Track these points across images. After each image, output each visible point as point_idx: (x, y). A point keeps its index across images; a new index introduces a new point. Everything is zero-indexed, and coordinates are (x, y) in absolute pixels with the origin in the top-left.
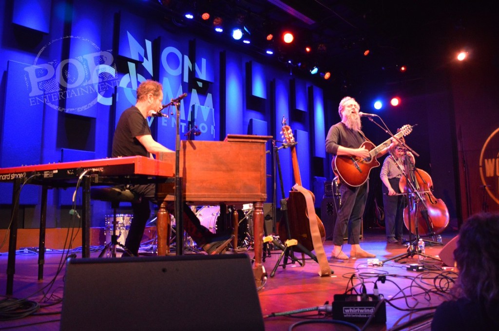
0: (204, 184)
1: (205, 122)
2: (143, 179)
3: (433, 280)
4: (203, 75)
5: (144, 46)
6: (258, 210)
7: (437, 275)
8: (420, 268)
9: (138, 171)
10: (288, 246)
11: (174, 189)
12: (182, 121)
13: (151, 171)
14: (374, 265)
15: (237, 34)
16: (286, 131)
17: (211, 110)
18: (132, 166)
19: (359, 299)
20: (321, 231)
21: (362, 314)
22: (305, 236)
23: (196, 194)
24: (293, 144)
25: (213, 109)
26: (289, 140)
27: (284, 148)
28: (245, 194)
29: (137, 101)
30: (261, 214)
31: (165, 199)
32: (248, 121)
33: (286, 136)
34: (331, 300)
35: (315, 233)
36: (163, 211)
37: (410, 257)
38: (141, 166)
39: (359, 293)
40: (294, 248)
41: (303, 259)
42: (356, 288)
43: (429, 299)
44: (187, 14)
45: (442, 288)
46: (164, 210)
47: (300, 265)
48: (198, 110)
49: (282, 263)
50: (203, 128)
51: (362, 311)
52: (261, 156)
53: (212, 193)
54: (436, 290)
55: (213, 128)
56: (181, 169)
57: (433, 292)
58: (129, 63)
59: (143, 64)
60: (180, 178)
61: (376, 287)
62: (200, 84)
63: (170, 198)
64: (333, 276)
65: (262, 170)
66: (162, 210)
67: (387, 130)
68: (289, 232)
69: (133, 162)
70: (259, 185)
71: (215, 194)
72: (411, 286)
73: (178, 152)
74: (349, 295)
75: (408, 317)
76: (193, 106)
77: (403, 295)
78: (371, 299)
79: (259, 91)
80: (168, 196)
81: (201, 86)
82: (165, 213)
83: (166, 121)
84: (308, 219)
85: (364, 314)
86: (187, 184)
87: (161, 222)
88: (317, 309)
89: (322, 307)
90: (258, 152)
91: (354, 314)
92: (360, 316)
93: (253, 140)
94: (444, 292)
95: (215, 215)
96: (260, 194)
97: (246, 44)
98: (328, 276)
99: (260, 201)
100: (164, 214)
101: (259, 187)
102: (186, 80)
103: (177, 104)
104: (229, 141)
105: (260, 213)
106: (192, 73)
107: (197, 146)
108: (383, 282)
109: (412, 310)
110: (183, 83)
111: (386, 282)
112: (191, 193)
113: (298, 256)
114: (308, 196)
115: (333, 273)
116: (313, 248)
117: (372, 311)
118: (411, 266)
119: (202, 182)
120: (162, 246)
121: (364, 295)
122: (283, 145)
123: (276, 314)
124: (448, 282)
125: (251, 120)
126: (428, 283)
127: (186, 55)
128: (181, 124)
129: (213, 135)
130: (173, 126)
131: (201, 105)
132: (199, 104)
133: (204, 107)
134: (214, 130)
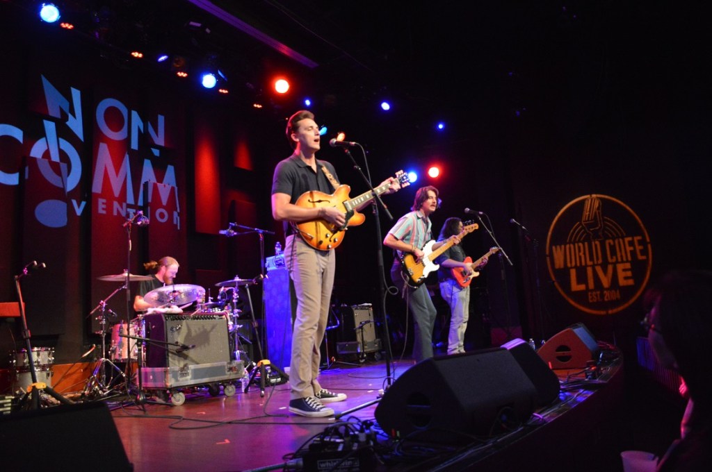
1: (164, 207)
4: (160, 140)
5: (69, 98)
12: (129, 206)
15: (209, 81)
17: (173, 189)
21: (342, 469)
25: (176, 188)
32: (229, 203)
44: (135, 52)
48: (153, 190)
50: (162, 215)
55: (175, 214)
58: (45, 122)
59: (67, 123)
62: (156, 152)
76: (146, 184)
78: (355, 447)
79: (243, 161)
81: (158, 155)
83: (104, 206)
85: (346, 469)
88: (284, 467)
89: (291, 463)
91: (332, 470)
97: (222, 93)
102: (134, 145)
106: (144, 138)
110: (130, 151)
125: (233, 202)
127: (134, 110)
128: (129, 210)
129: (177, 225)
130: (115, 213)
131: (158, 181)
132: (156, 182)
133: (163, 184)
134: (178, 218)
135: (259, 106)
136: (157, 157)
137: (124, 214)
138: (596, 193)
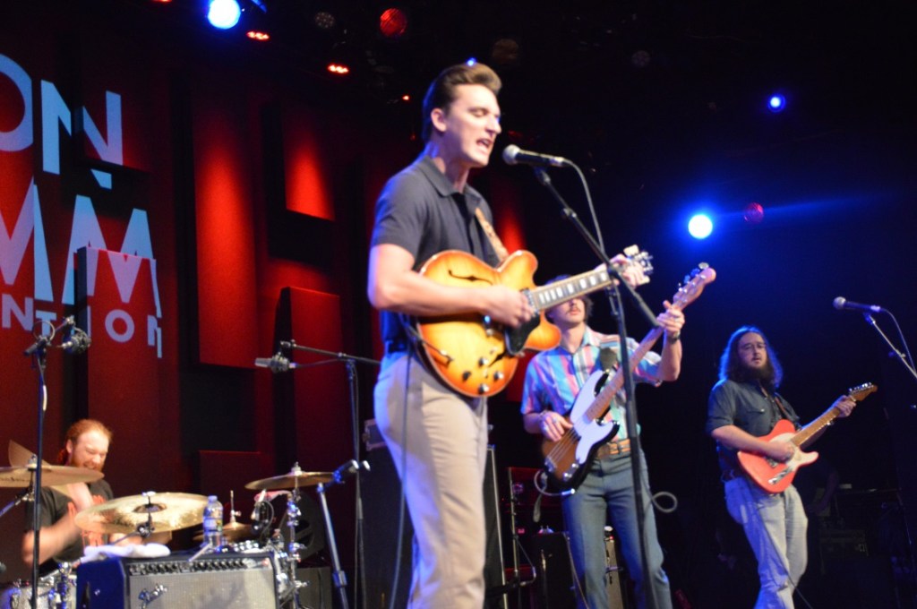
1: (124, 307)
4: (112, 150)
12: (40, 305)
15: (223, 13)
17: (145, 263)
25: (153, 263)
32: (277, 295)
48: (99, 266)
50: (120, 326)
55: (152, 323)
62: (104, 180)
76: (81, 255)
79: (308, 197)
81: (109, 186)
97: (256, 41)
102: (51, 162)
106: (75, 147)
110: (44, 180)
125: (286, 293)
127: (49, 79)
128: (39, 314)
129: (155, 348)
130: (7, 324)
131: (109, 248)
132: (103, 247)
133: (121, 254)
134: (159, 331)
135: (341, 70)
136: (105, 190)
137: (27, 324)
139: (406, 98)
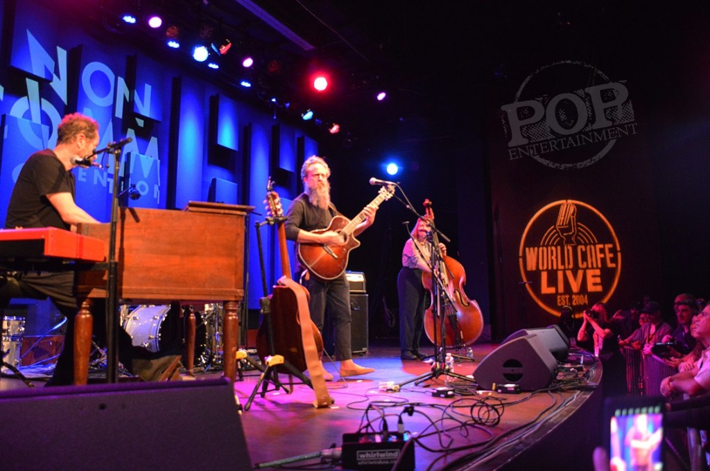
0: (152, 274)
1: (145, 180)
2: (57, 264)
3: (470, 408)
4: (145, 108)
5: (55, 57)
6: (231, 313)
7: (475, 402)
8: (450, 393)
9: (50, 251)
10: (270, 365)
11: (105, 281)
12: (110, 176)
13: (70, 252)
14: (387, 390)
15: (201, 54)
16: (271, 199)
17: (155, 162)
18: (40, 243)
19: (378, 439)
20: (318, 343)
21: (383, 460)
22: (294, 350)
23: (138, 287)
24: (281, 219)
25: (159, 161)
26: (276, 213)
27: (268, 224)
28: (213, 289)
29: (58, 144)
30: (234, 320)
31: (90, 296)
32: (210, 182)
33: (271, 207)
34: (340, 442)
35: (310, 346)
36: (85, 314)
37: (434, 378)
38: (56, 244)
39: (377, 430)
40: (278, 368)
41: (291, 384)
42: (372, 424)
43: (466, 435)
44: (128, 15)
45: (480, 419)
46: (88, 312)
47: (285, 392)
48: (136, 161)
49: (260, 390)
50: (143, 188)
51: (382, 455)
52: (238, 235)
53: (164, 288)
54: (473, 422)
55: (156, 188)
56: (117, 251)
57: (470, 425)
58: (28, 81)
59: (51, 84)
60: (116, 264)
61: (400, 422)
62: (141, 123)
63: (97, 293)
64: (333, 408)
65: (237, 255)
66: (84, 311)
67: (408, 204)
68: (272, 345)
69: (43, 237)
70: (234, 276)
71: (168, 288)
72: (442, 419)
73: (114, 224)
74: (363, 435)
75: (442, 460)
76: (128, 155)
77: (435, 431)
78: (393, 439)
79: (227, 138)
80: (95, 290)
81: (142, 126)
82: (88, 316)
83: (85, 174)
84: (300, 327)
85: (386, 460)
86: (125, 274)
87: (82, 331)
88: (319, 456)
89: (327, 452)
90: (231, 228)
91: (372, 461)
92: (380, 463)
93: (227, 211)
94: (483, 424)
95: (158, 318)
96: (234, 289)
97: (212, 68)
98: (326, 407)
99: (233, 299)
100: (86, 318)
101: (233, 279)
102: (119, 113)
103: (116, 152)
104: (190, 211)
105: (234, 317)
106: (129, 106)
107: (141, 217)
108: (410, 414)
109: (446, 451)
110: (114, 119)
111: (415, 414)
112: (130, 287)
113: (284, 378)
114: (301, 293)
115: (333, 402)
116: (305, 367)
117: (396, 455)
118: (438, 391)
119: (149, 269)
120: (81, 367)
121: (385, 433)
122: (267, 220)
123: (261, 465)
124: (489, 411)
125: (214, 181)
126: (463, 413)
127: (121, 76)
128: (109, 179)
129: (156, 199)
130: (95, 182)
131: (140, 153)
132: (138, 152)
133: (145, 156)
134: (159, 192)
135: (247, 85)
136: (141, 127)
137: (104, 184)
138: (572, 199)
139: (274, 100)
